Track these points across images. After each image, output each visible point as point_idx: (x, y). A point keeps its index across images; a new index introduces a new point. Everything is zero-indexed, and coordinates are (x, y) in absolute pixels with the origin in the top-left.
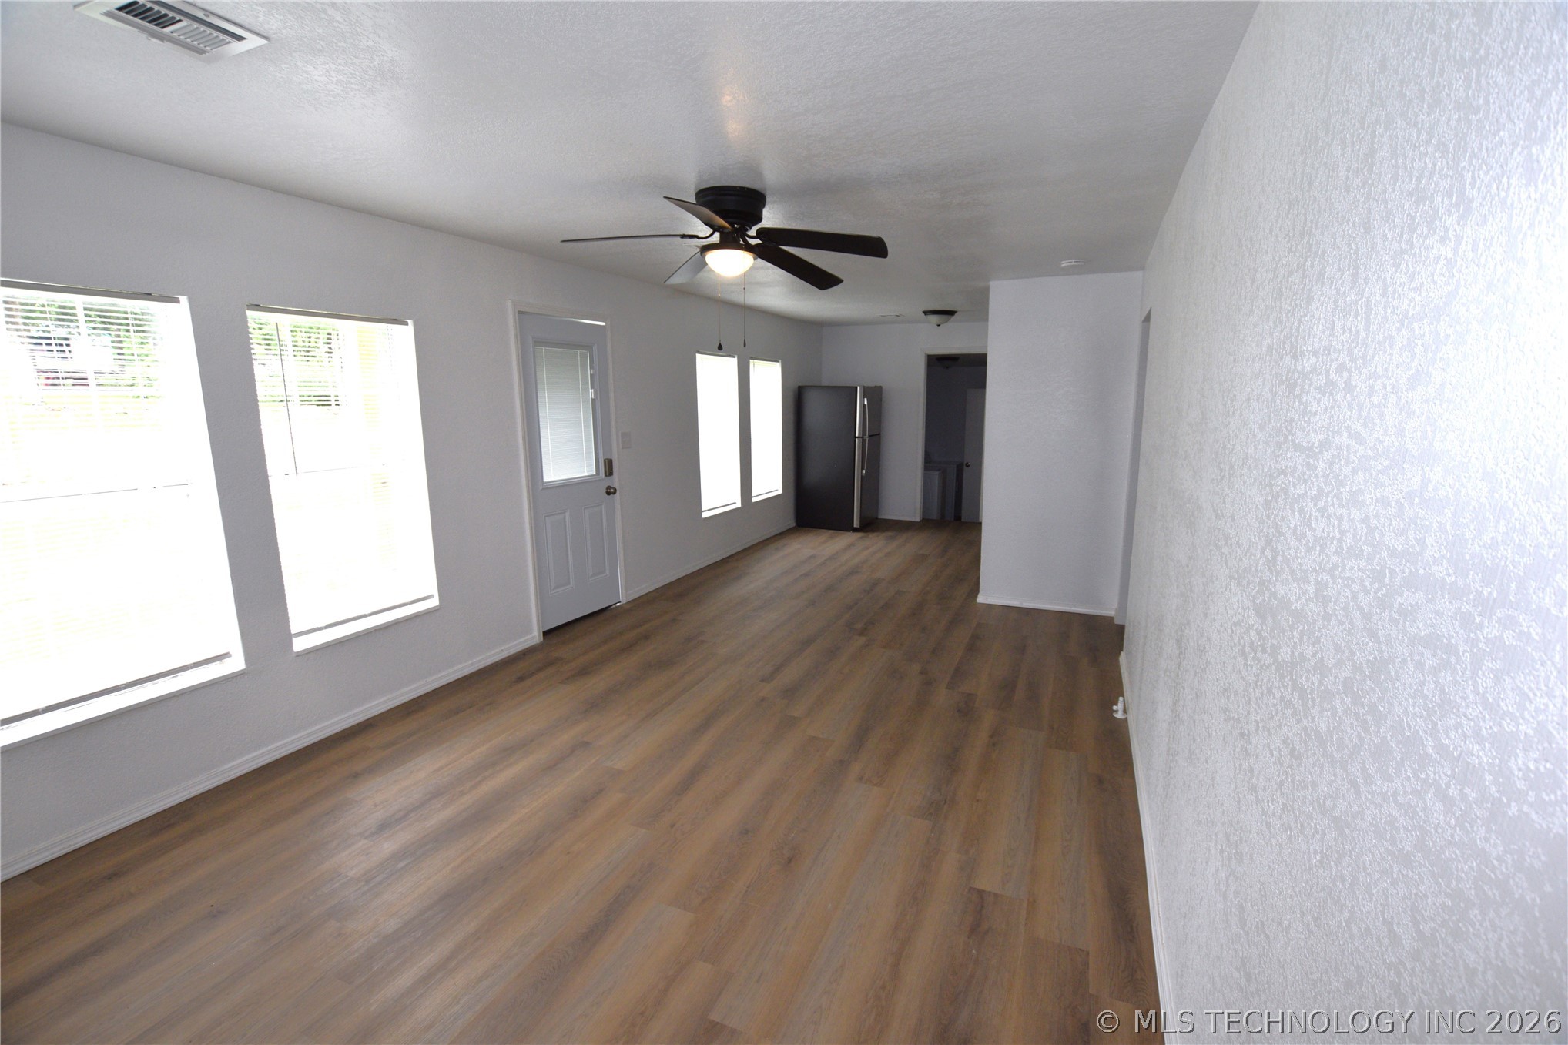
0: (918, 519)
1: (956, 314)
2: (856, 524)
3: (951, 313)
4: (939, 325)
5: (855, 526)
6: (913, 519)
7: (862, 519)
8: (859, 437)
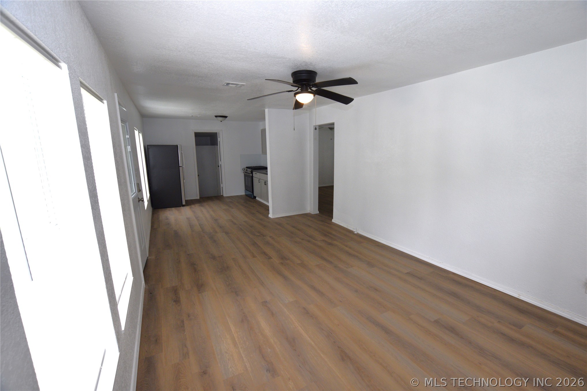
0: (198, 198)
1: (228, 118)
2: (184, 203)
3: (226, 117)
4: (221, 121)
5: (183, 204)
6: (196, 198)
7: (186, 201)
8: (180, 167)
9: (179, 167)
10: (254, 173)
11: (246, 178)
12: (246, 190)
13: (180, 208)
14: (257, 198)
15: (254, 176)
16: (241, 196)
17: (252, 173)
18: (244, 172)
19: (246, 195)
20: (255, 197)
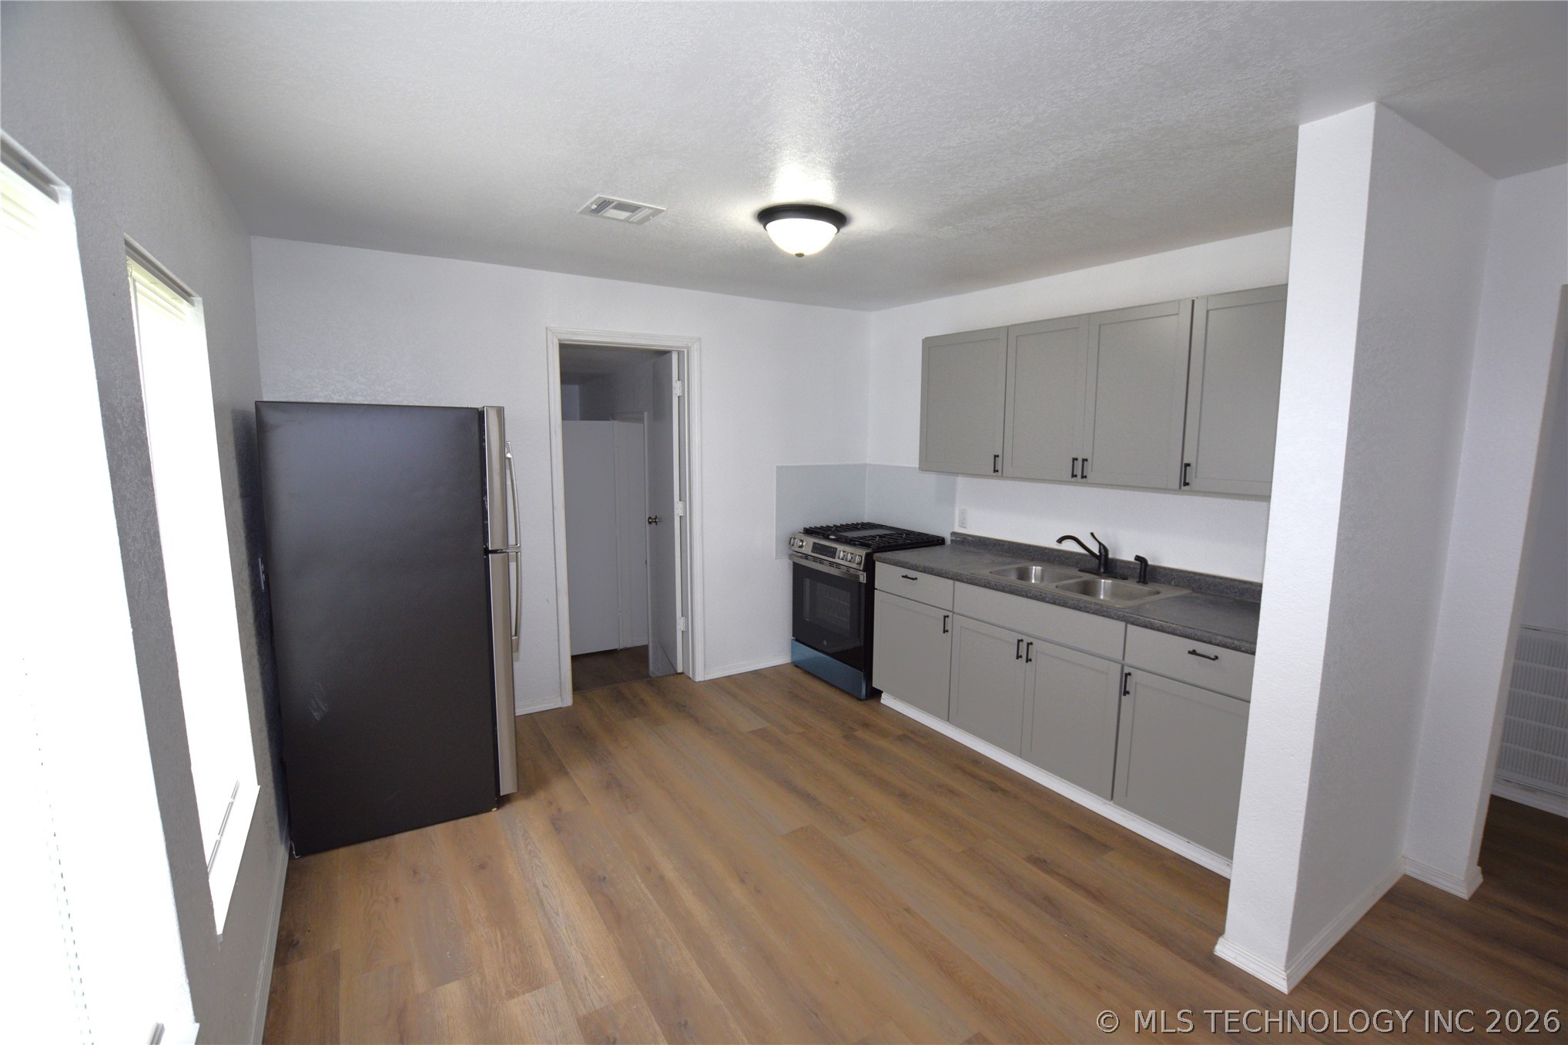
0: (567, 702)
2: (506, 783)
5: (502, 790)
6: (557, 707)
8: (494, 552)
9: (487, 552)
10: (880, 568)
11: (807, 582)
12: (797, 640)
13: (484, 817)
14: (886, 700)
15: (878, 583)
16: (775, 669)
17: (869, 567)
18: (791, 556)
19: (796, 665)
20: (876, 694)
